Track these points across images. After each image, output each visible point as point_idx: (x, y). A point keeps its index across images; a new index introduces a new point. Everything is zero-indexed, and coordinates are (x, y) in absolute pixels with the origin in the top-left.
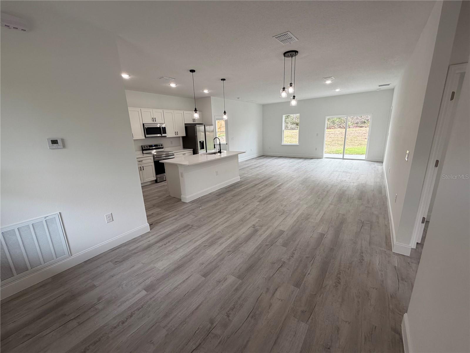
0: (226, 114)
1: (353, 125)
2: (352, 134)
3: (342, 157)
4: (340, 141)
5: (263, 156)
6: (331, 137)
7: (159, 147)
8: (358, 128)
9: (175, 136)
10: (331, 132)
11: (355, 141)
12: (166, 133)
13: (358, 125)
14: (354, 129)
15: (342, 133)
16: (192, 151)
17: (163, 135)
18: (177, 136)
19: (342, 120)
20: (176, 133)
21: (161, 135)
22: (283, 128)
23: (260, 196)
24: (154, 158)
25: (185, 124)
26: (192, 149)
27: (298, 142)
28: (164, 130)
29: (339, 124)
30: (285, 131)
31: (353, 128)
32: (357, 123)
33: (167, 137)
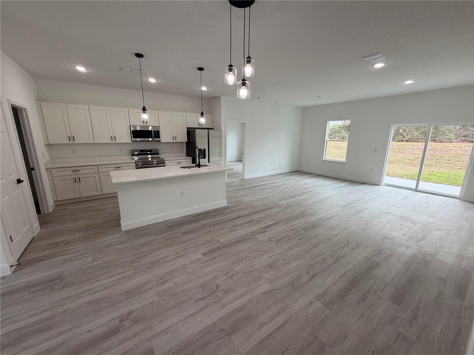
0: (204, 116)
1: (458, 139)
2: (452, 152)
3: (414, 187)
4: (429, 160)
5: (298, 172)
6: (413, 154)
7: (153, 152)
8: (466, 143)
9: (172, 141)
10: (417, 147)
11: (456, 163)
12: (159, 138)
13: (467, 139)
14: (458, 145)
15: (434, 149)
16: (191, 159)
17: (156, 139)
18: (175, 141)
19: (440, 131)
20: (174, 138)
21: (153, 139)
22: (327, 138)
23: (219, 241)
24: (136, 165)
25: (187, 128)
26: (192, 158)
27: (345, 158)
28: (157, 134)
29: (433, 136)
30: (328, 142)
31: (458, 142)
32: (465, 136)
33: (161, 141)
